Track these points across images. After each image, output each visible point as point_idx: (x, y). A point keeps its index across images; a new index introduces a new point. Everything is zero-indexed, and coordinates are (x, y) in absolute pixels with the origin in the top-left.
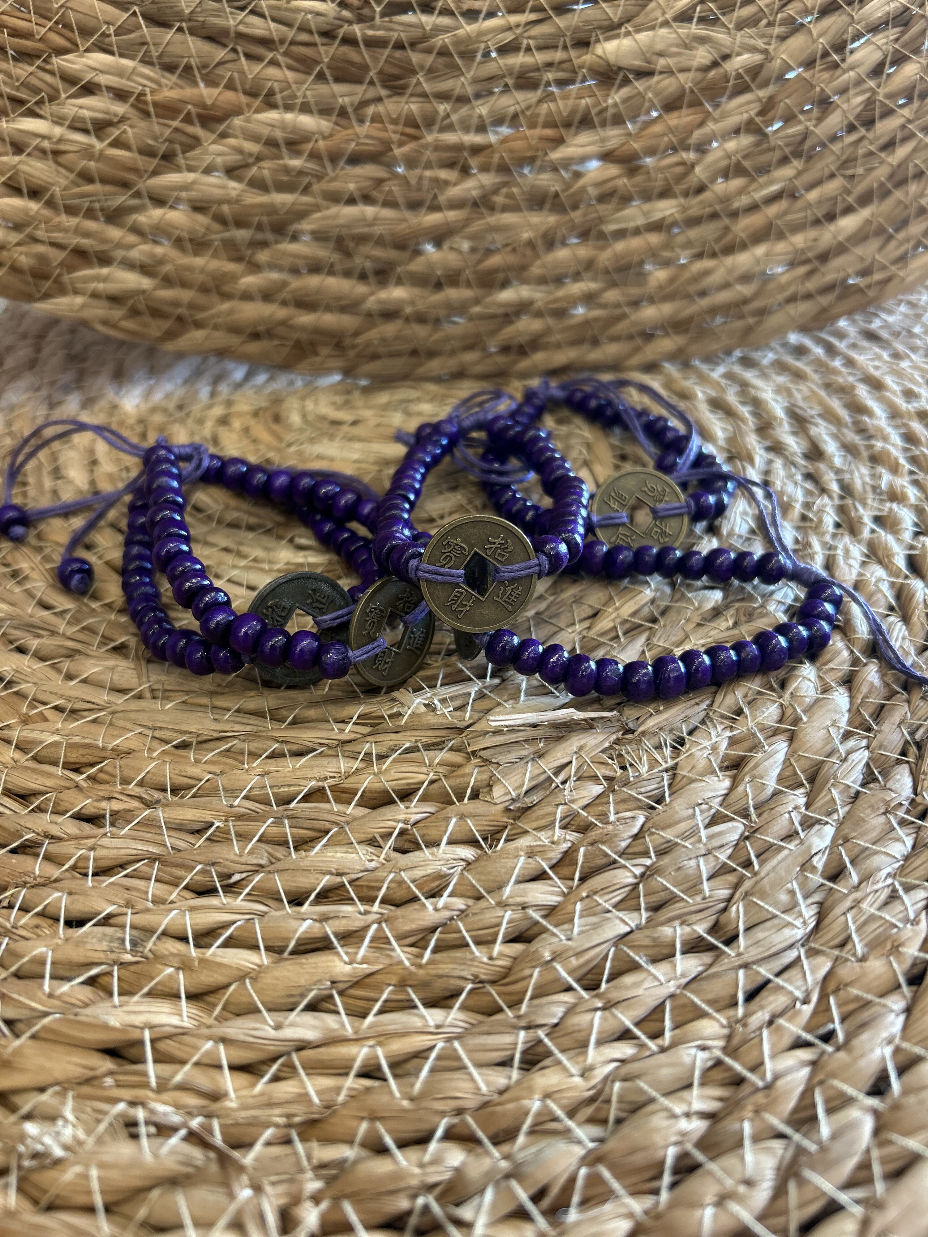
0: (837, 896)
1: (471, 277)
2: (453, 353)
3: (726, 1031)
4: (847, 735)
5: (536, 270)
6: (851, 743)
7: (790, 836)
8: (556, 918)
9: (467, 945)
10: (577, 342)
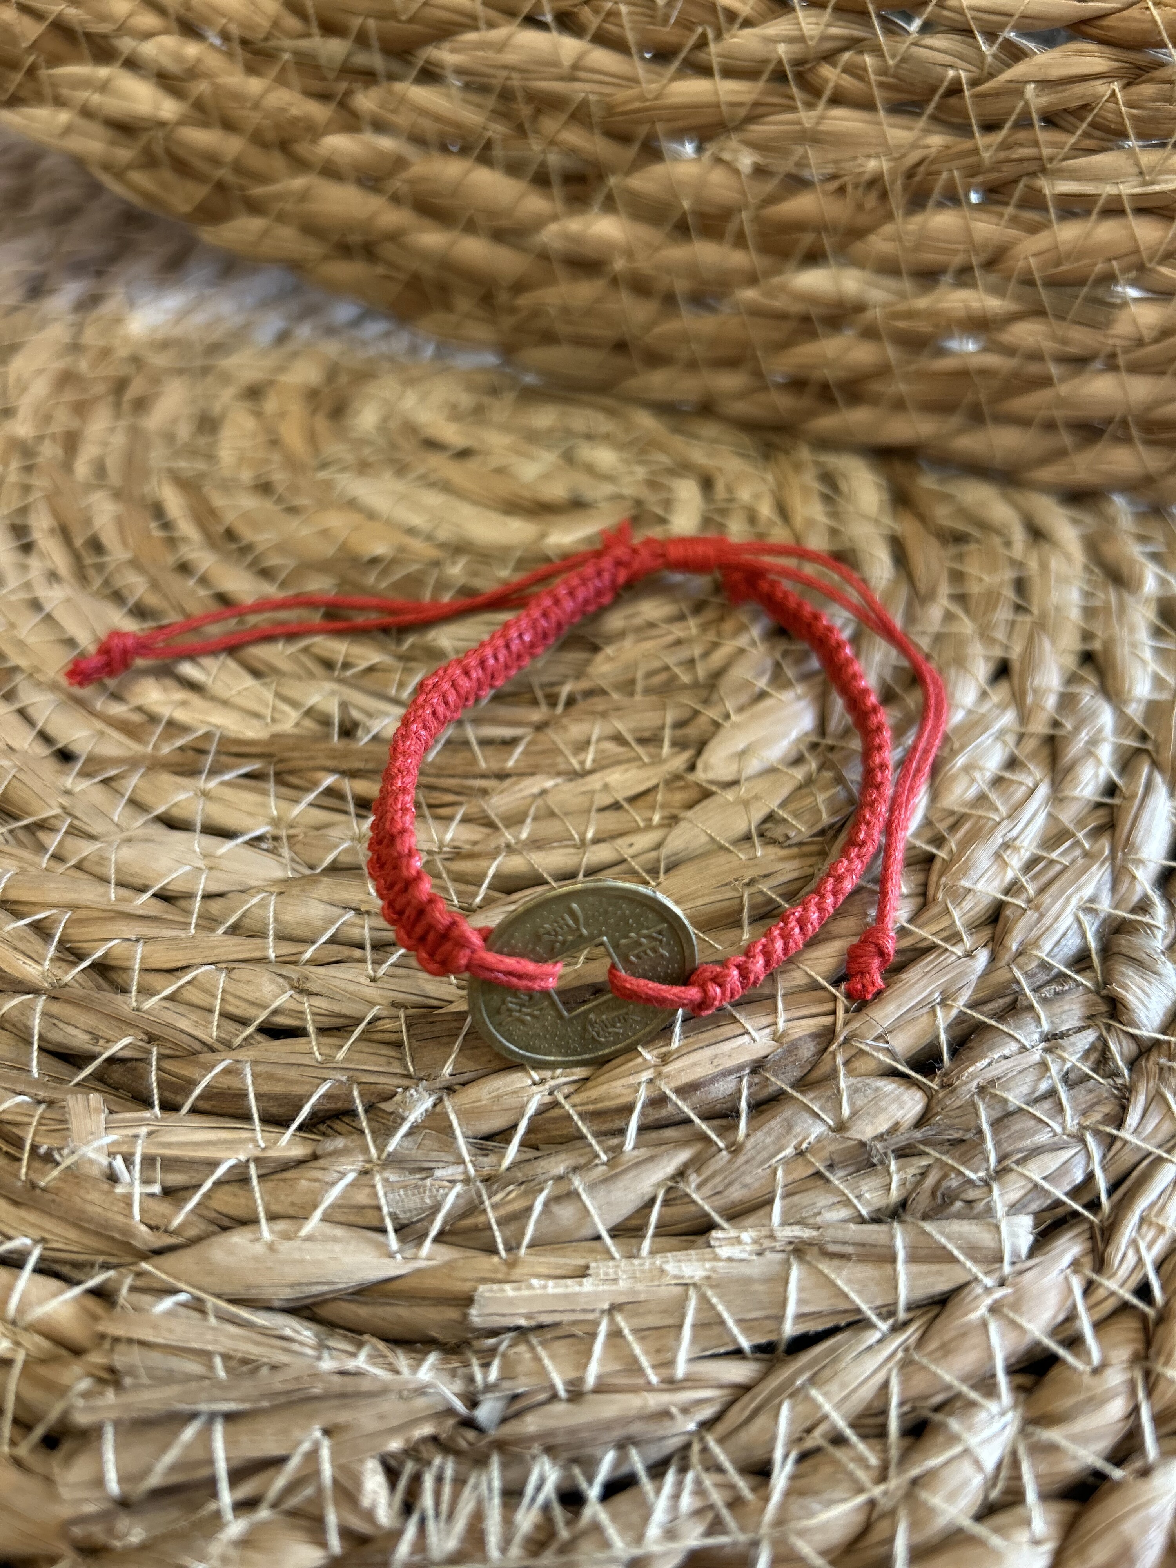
5: (881, 243)
10: (938, 408)
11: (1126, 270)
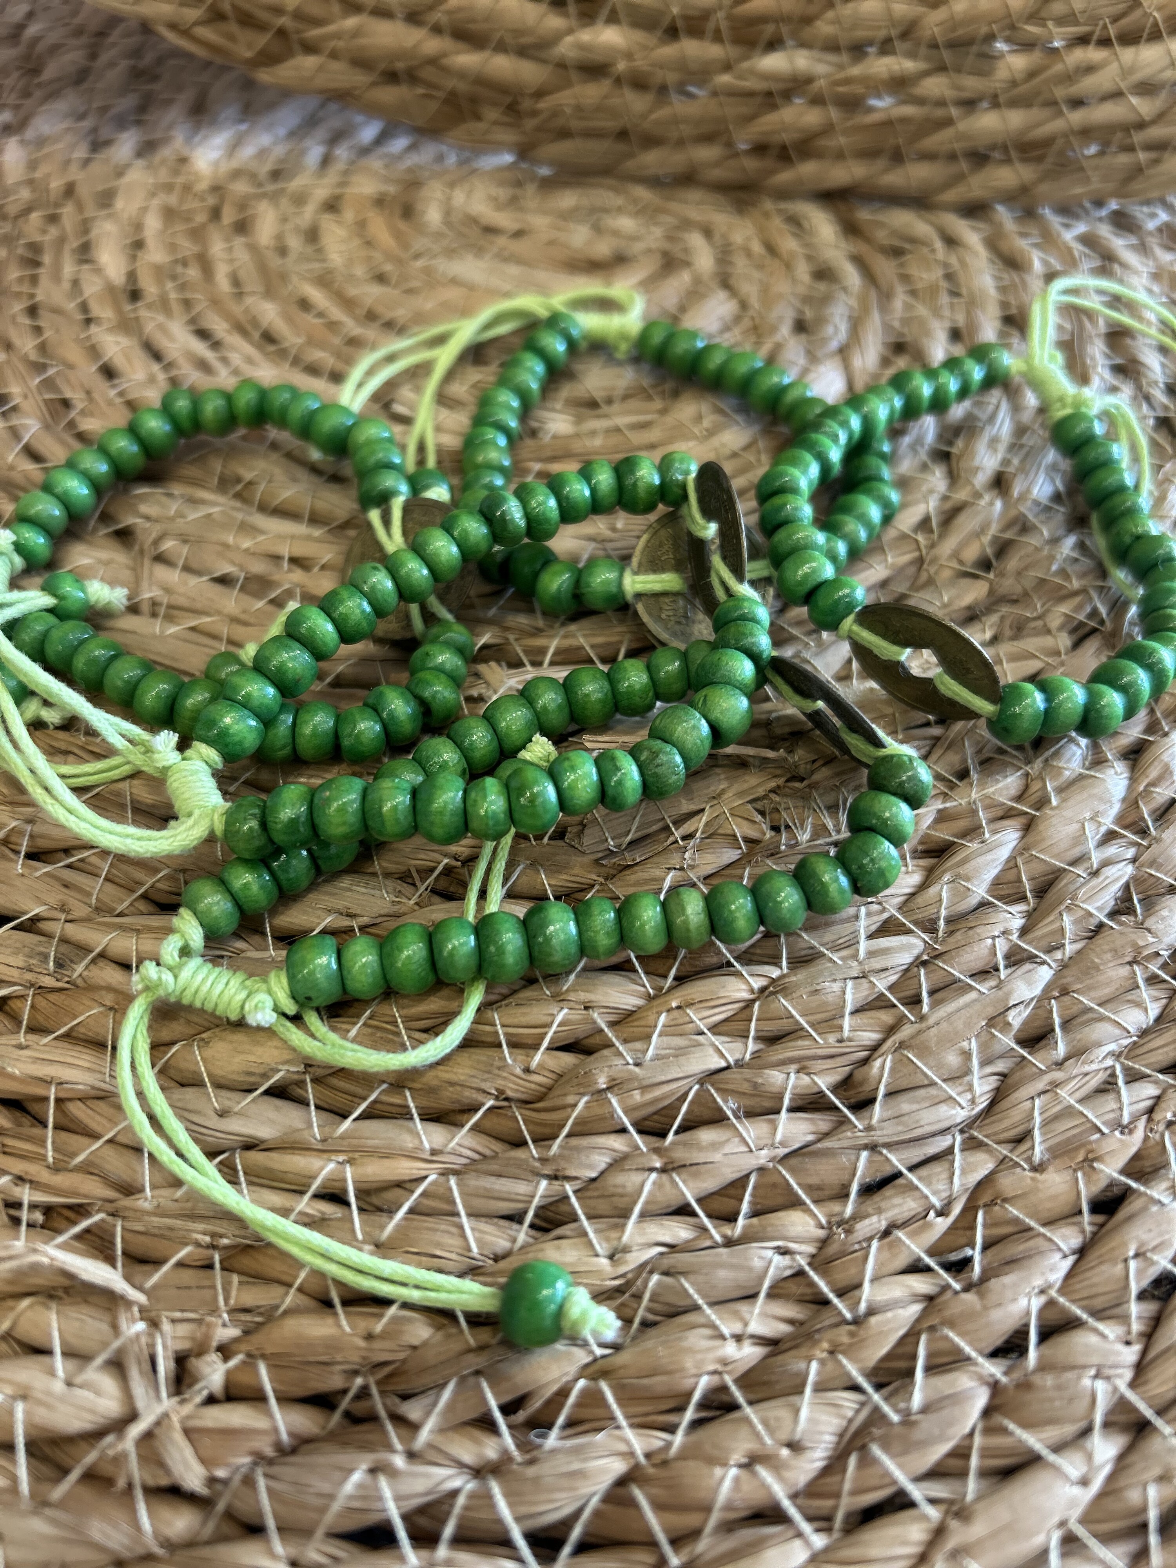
0: (1029, 1070)
1: (724, 25)
2: (681, 143)
3: (821, 1233)
4: (1110, 836)
5: (824, 28)
6: (1112, 850)
7: (985, 972)
8: (628, 1030)
9: (500, 1045)
10: (868, 154)
11: (1003, 29)
